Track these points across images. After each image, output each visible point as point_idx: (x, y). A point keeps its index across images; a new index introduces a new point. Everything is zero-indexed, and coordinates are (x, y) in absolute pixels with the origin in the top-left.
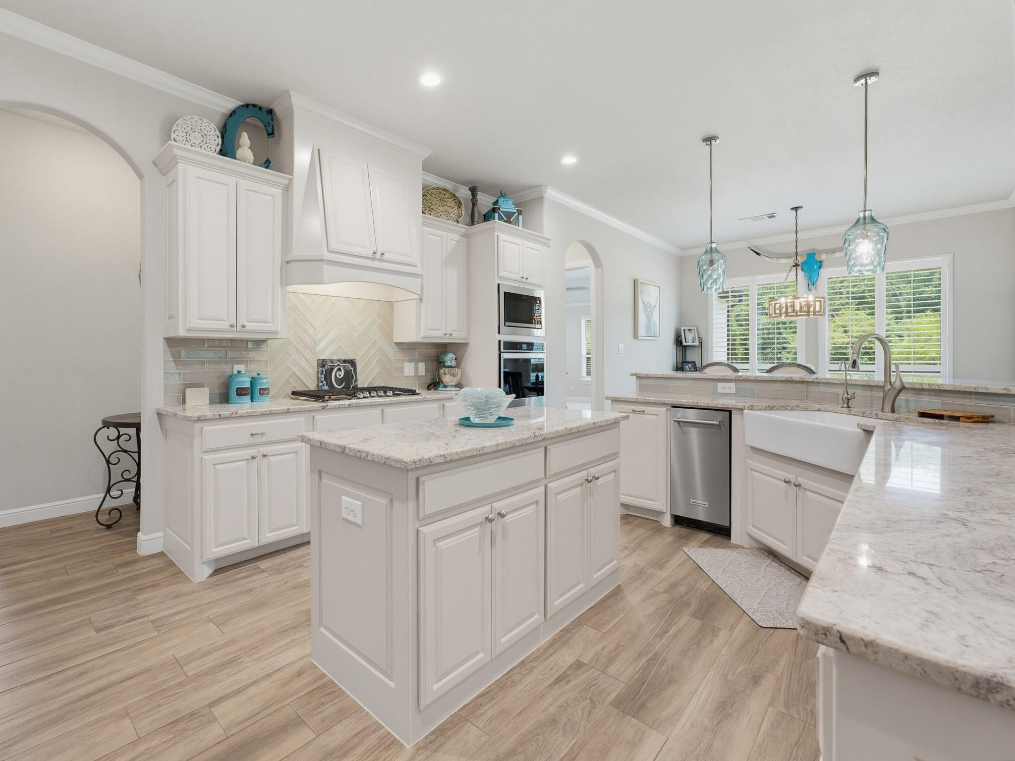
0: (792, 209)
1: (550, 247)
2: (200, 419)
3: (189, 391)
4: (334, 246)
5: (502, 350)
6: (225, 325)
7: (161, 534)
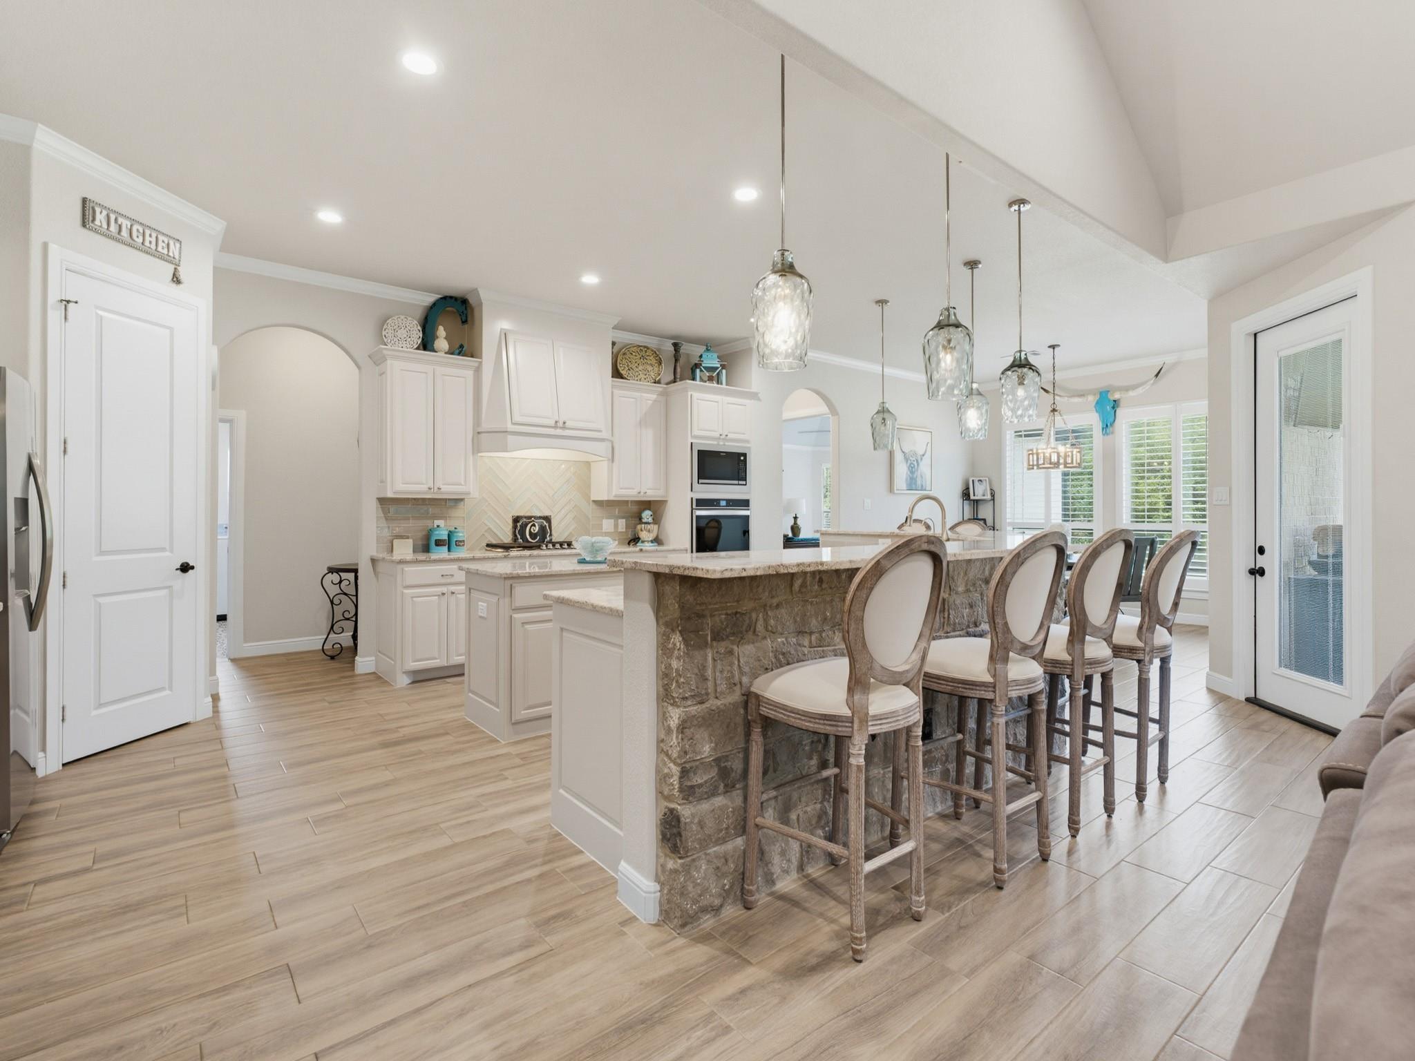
0: (1050, 347)
1: (759, 399)
2: (401, 562)
3: (396, 542)
4: (517, 418)
5: (694, 507)
6: (424, 488)
7: (373, 658)
